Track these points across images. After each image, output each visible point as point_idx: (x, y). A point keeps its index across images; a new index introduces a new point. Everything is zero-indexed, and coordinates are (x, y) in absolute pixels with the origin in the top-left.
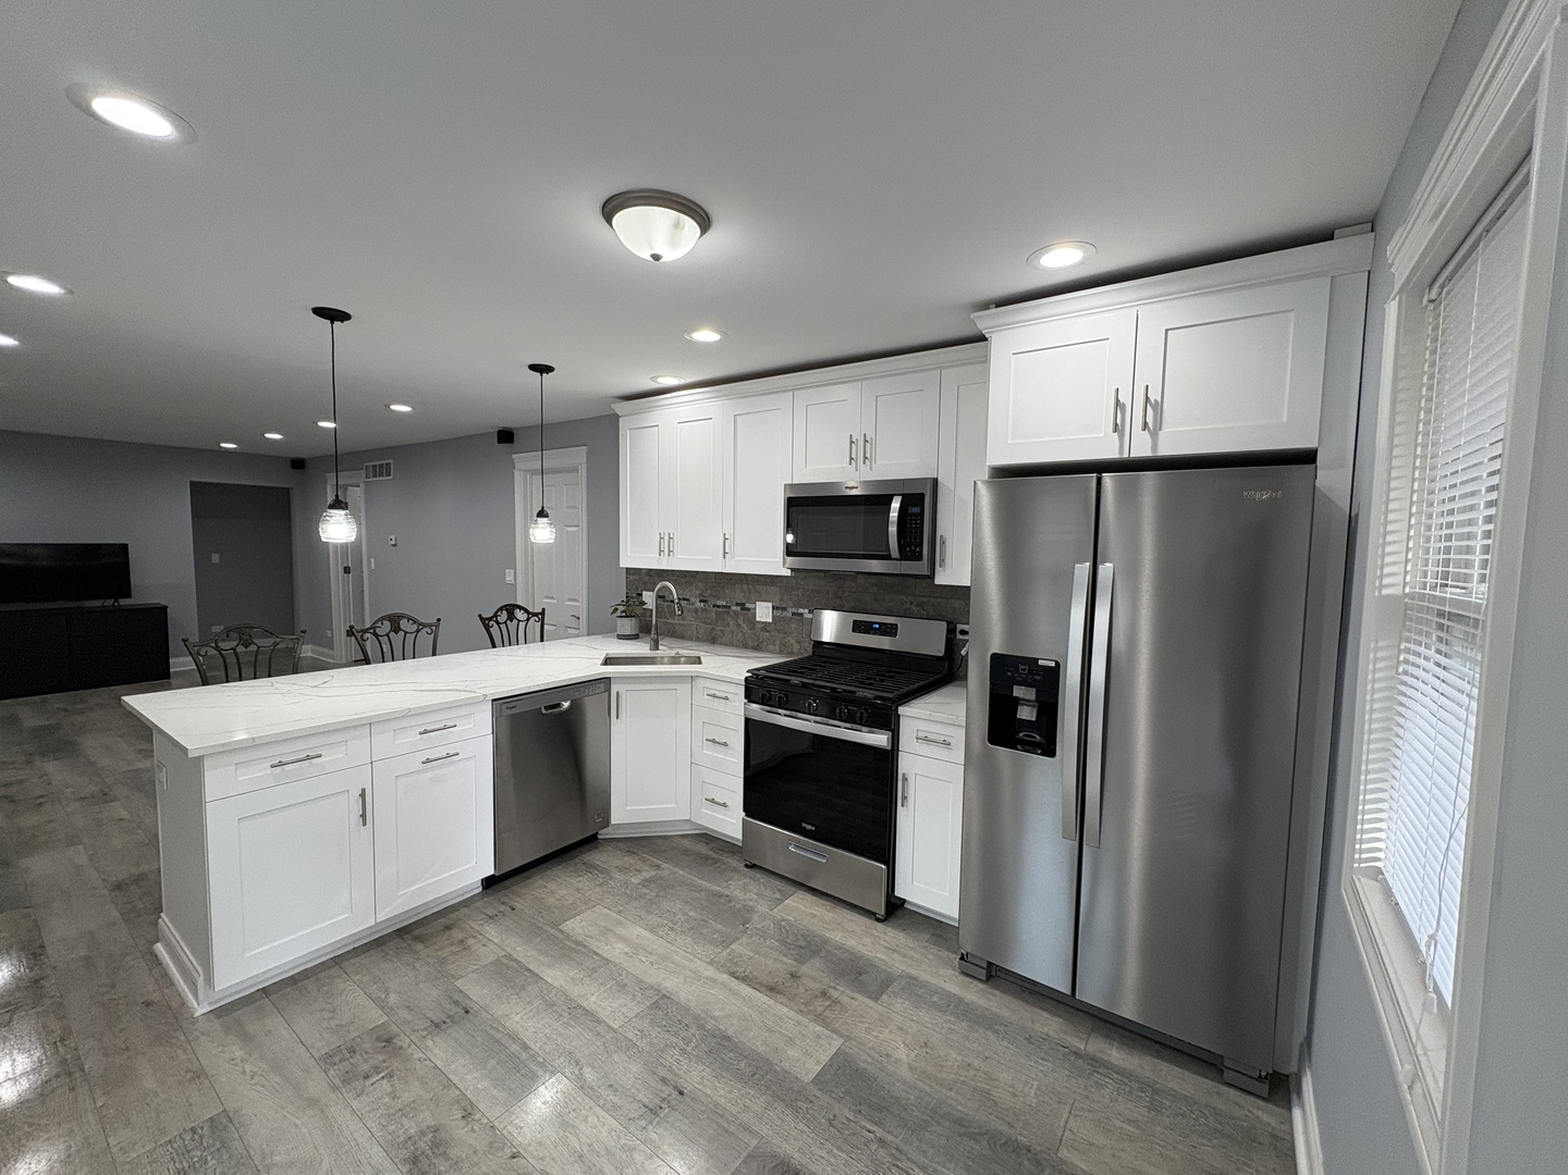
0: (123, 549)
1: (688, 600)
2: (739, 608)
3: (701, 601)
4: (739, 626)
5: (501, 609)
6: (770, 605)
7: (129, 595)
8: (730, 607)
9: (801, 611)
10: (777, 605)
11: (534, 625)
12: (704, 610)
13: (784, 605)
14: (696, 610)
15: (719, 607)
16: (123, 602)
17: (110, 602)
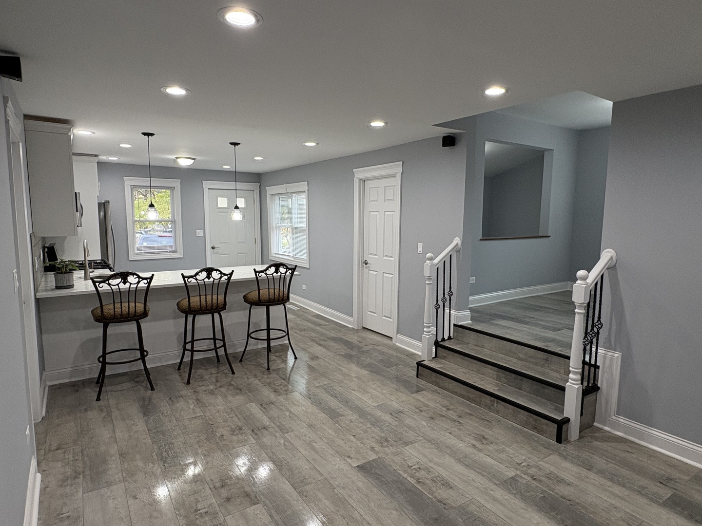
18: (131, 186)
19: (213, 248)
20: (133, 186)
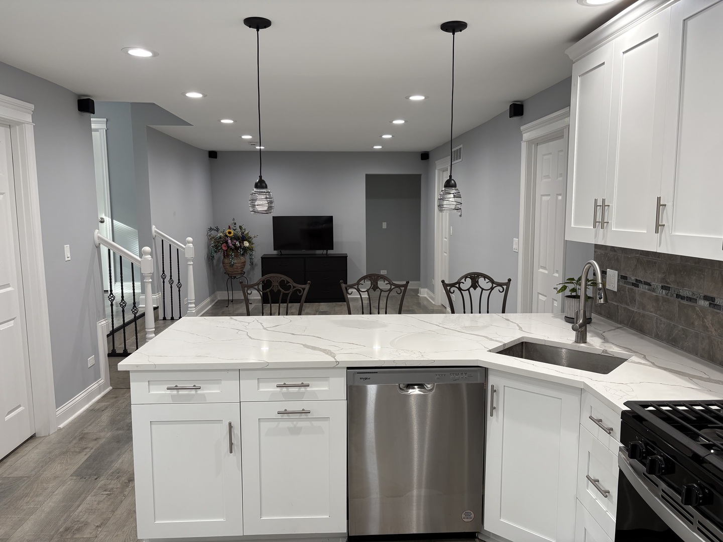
0: (330, 219)
1: (649, 284)
2: (707, 303)
3: (663, 287)
4: (706, 328)
5: (466, 277)
7: (332, 249)
8: (695, 301)
11: (497, 295)
12: (665, 300)
14: (657, 299)
15: (683, 298)
16: (330, 252)
17: (325, 252)
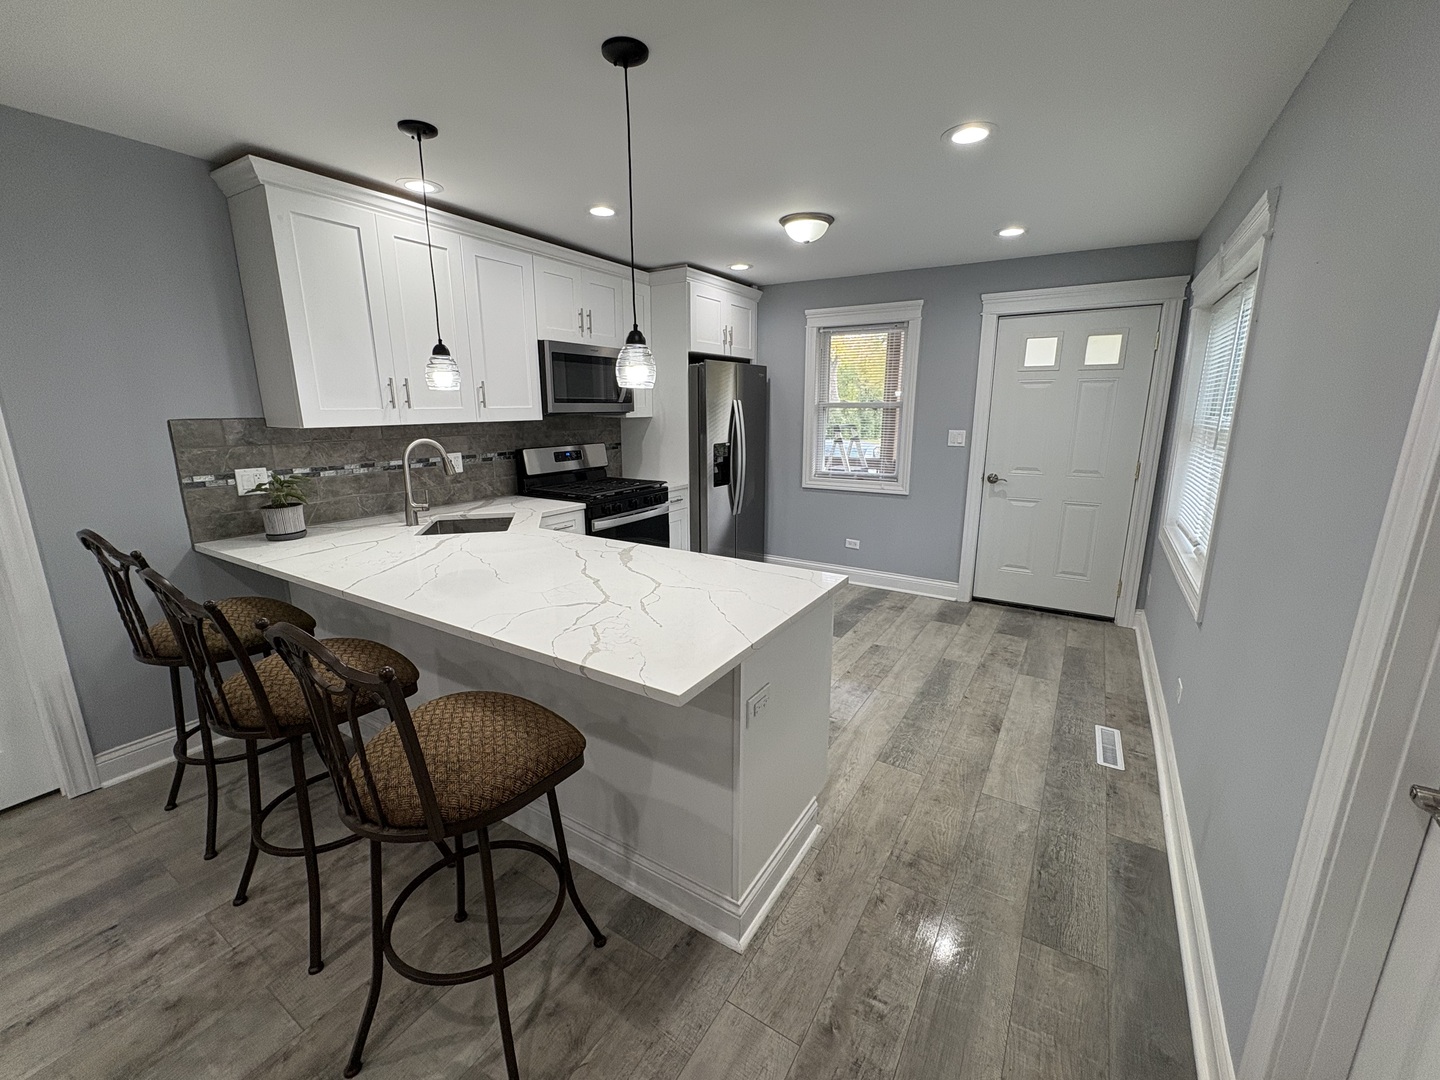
6: (459, 454)
9: (489, 455)
10: (466, 453)
13: (473, 453)
18: (819, 329)
19: (993, 480)
20: (824, 328)
